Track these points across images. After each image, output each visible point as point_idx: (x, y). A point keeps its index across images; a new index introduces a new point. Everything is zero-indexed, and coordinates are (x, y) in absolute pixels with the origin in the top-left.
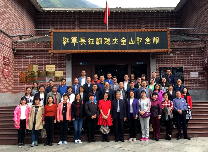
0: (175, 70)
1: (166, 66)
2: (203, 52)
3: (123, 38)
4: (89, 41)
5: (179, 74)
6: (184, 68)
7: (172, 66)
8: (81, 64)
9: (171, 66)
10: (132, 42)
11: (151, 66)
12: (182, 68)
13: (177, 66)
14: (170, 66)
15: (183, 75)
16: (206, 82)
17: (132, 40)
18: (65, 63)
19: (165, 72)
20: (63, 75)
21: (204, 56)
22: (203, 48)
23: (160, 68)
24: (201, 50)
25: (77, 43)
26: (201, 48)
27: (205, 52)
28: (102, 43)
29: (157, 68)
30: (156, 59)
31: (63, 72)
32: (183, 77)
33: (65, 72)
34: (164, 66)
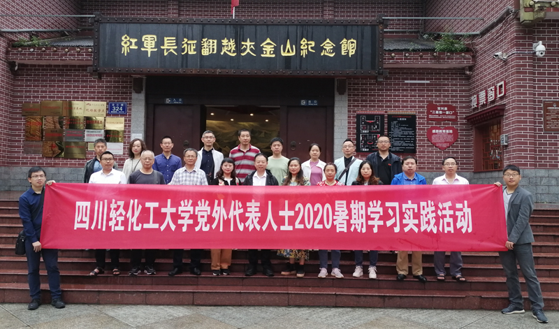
0: (395, 122)
1: (373, 113)
2: (468, 78)
3: (268, 41)
4: (185, 45)
5: (406, 133)
6: (419, 118)
7: (389, 113)
8: (168, 101)
9: (386, 112)
10: (288, 51)
11: (336, 111)
12: (414, 117)
13: (401, 112)
14: (382, 113)
15: (415, 135)
16: (471, 155)
17: (288, 46)
18: (130, 98)
19: (370, 127)
20: (125, 126)
21: (470, 90)
22: (471, 68)
23: (358, 116)
24: (464, 74)
25: (156, 50)
26: (463, 69)
27: (474, 79)
28: (215, 52)
29: (349, 117)
30: (349, 95)
31: (125, 121)
32: (415, 141)
33: (130, 121)
34: (369, 112)
